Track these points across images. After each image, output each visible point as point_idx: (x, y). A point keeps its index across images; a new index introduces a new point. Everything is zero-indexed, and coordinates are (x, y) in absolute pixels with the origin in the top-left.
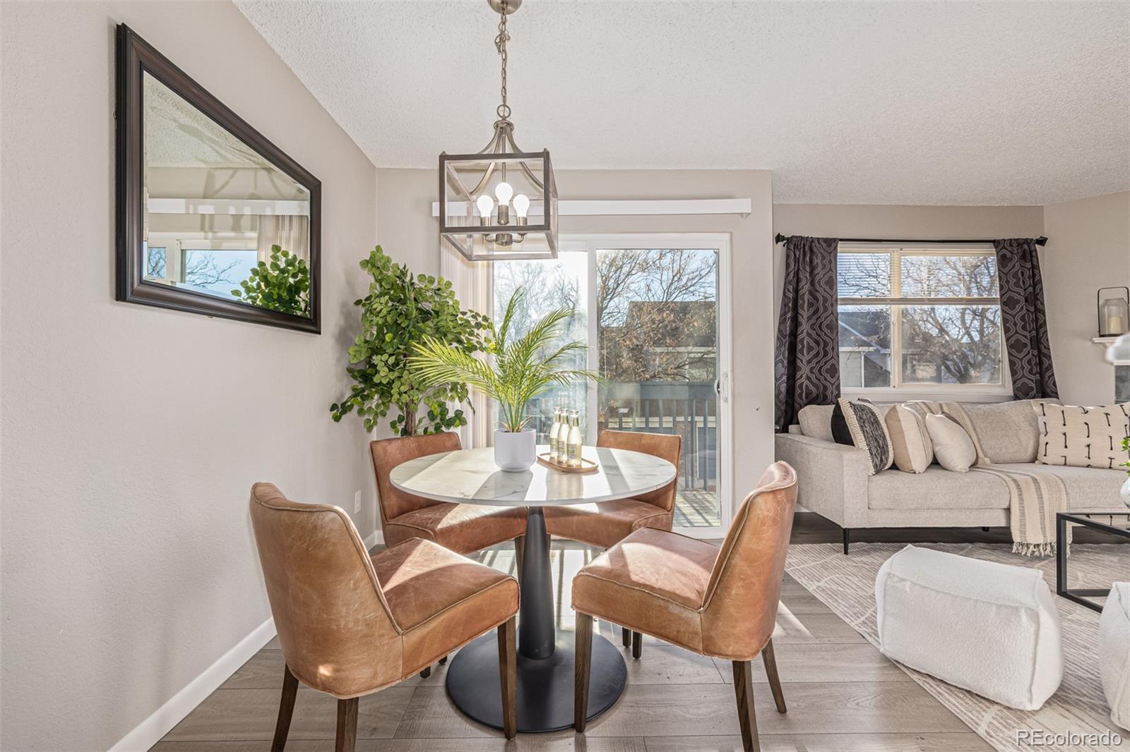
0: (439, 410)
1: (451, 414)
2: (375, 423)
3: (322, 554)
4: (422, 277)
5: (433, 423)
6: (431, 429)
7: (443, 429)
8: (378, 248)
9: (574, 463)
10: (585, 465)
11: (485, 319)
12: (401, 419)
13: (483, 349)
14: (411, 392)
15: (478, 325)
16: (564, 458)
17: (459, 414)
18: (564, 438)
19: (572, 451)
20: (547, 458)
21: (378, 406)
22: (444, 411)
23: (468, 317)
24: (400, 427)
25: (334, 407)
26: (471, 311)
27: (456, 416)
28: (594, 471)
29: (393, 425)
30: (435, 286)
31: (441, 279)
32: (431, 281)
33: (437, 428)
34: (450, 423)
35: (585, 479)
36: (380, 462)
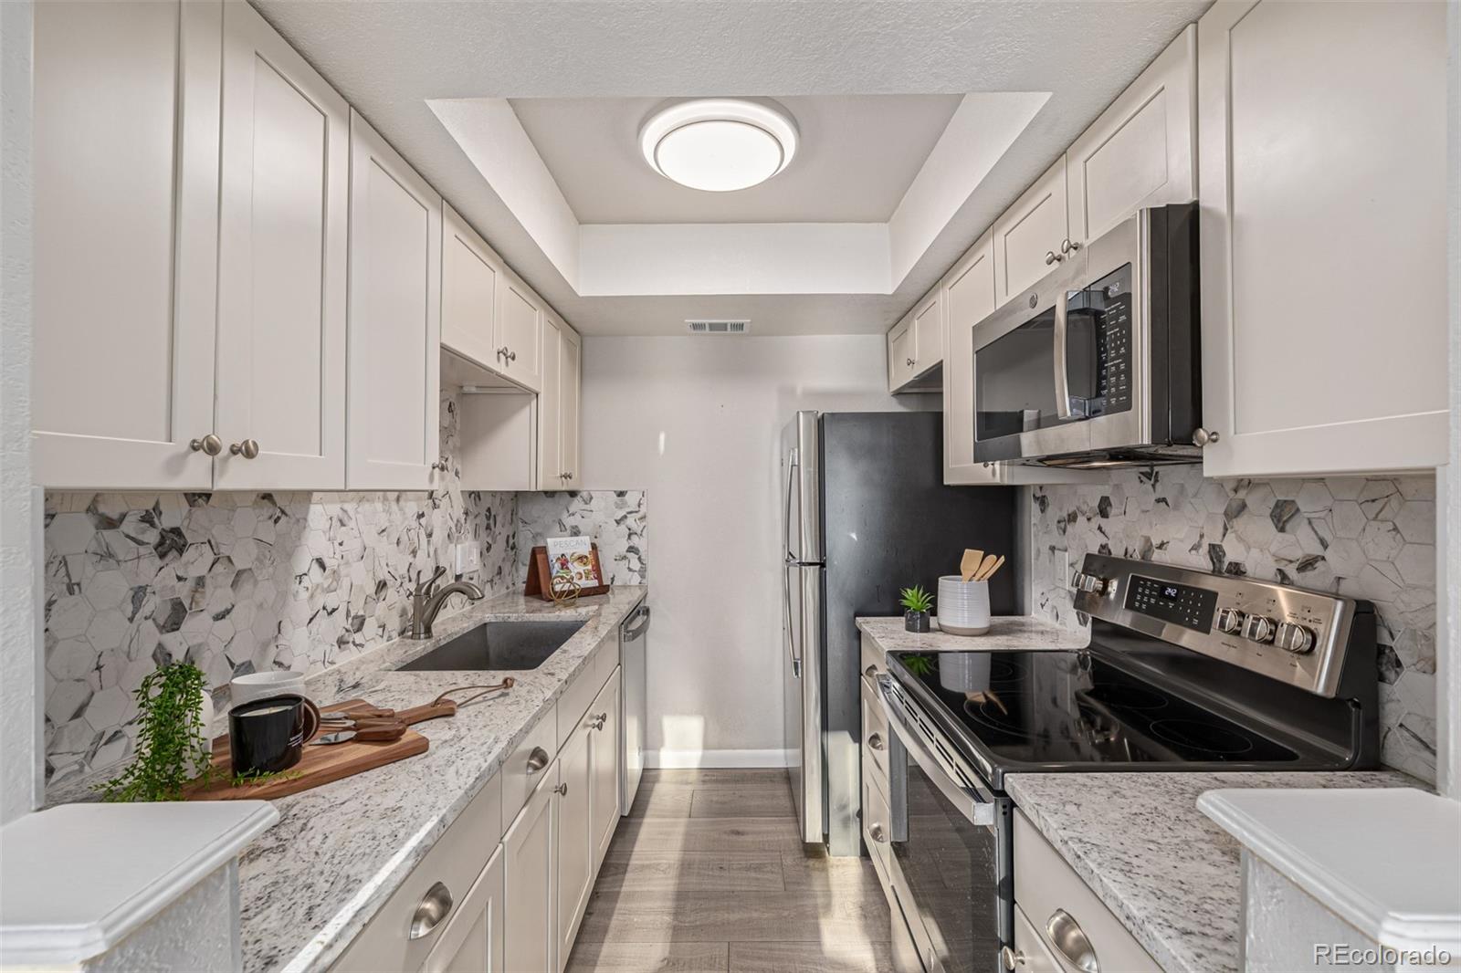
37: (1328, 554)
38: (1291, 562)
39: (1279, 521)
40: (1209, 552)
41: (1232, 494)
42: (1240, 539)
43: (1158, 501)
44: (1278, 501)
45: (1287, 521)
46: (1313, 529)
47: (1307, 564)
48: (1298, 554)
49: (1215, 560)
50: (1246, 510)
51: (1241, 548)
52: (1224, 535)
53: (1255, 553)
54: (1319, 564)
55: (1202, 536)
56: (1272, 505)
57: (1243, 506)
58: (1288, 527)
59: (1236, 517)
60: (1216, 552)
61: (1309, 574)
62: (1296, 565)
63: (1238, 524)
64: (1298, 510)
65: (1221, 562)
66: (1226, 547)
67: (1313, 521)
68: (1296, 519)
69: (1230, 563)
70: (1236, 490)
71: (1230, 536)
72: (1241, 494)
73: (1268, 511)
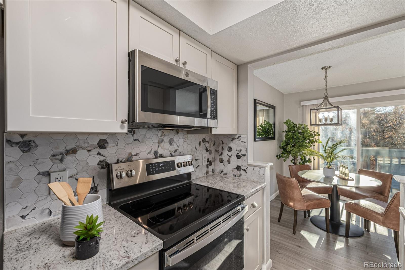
0: (304, 158)
2: (286, 160)
4: (299, 124)
5: (302, 161)
6: (301, 163)
7: (305, 163)
8: (288, 119)
9: (347, 178)
10: (350, 179)
11: (318, 133)
12: (293, 160)
13: (317, 142)
14: (296, 153)
15: (315, 135)
16: (344, 176)
17: (309, 159)
18: (344, 171)
19: (346, 175)
20: (338, 175)
21: (287, 156)
22: (305, 159)
23: (312, 132)
24: (293, 162)
25: (277, 156)
26: (313, 131)
27: (309, 160)
28: (353, 180)
29: (291, 161)
30: (303, 126)
31: (304, 125)
32: (302, 125)
33: (303, 163)
34: (307, 162)
35: (349, 182)
36: (291, 170)
37: (179, 149)
38: (173, 151)
39: (170, 143)
40: (154, 153)
41: (160, 138)
42: (162, 148)
43: (135, 140)
44: (170, 139)
45: (172, 143)
46: (176, 144)
47: (175, 151)
48: (174, 150)
49: (156, 155)
50: (164, 141)
51: (163, 150)
52: (158, 148)
53: (166, 151)
54: (178, 151)
55: (151, 149)
56: (169, 140)
57: (163, 140)
58: (172, 144)
59: (161, 143)
60: (156, 153)
61: (176, 153)
62: (173, 152)
63: (162, 145)
64: (174, 140)
65: (157, 155)
66: (159, 151)
67: (176, 142)
69: (160, 155)
70: (161, 137)
71: (160, 148)
72: (162, 137)
73: (168, 141)
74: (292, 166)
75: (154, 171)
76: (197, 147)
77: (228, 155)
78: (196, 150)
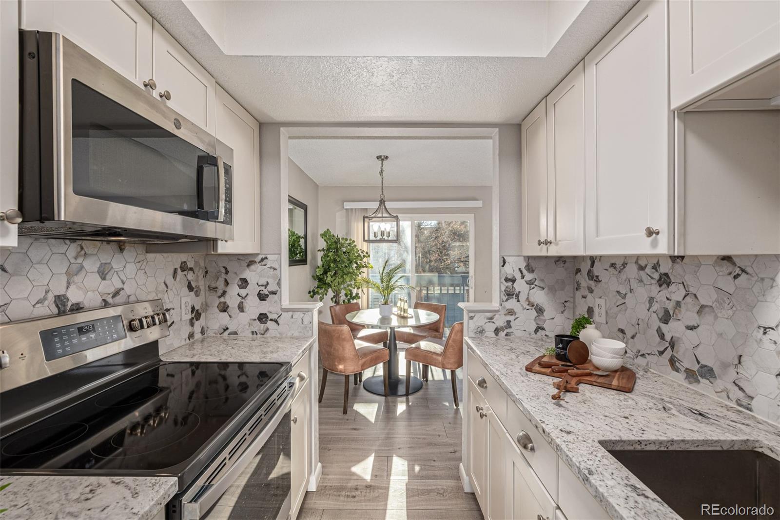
0: (349, 292)
1: (354, 295)
2: (323, 298)
3: (343, 337)
4: (343, 239)
5: (347, 298)
6: (346, 301)
7: (351, 301)
8: (328, 230)
9: (406, 315)
10: (409, 316)
11: (367, 253)
12: (334, 296)
13: (366, 267)
14: (339, 286)
15: (364, 256)
16: (402, 313)
17: (357, 294)
18: (402, 306)
19: (405, 311)
20: (396, 313)
21: (324, 291)
22: (351, 294)
23: (360, 252)
24: (334, 300)
25: (310, 292)
26: (361, 250)
27: (356, 295)
28: (412, 317)
29: (332, 299)
30: (348, 242)
31: (350, 240)
32: (346, 240)
33: (349, 300)
34: (353, 298)
35: (409, 320)
36: (333, 314)
37: (125, 287)
38: (109, 294)
39: (103, 274)
40: (55, 301)
41: (73, 261)
42: (79, 288)
44: (102, 263)
45: (107, 274)
46: (119, 276)
47: (116, 294)
48: (112, 290)
49: (60, 306)
50: (83, 269)
51: (81, 293)
52: (68, 288)
53: (90, 294)
54: (122, 292)
55: (47, 292)
56: (98, 266)
57: (82, 267)
58: (107, 277)
59: (76, 275)
60: (60, 301)
61: (117, 298)
62: (111, 295)
63: (77, 279)
64: (112, 267)
65: (64, 305)
66: (69, 295)
67: (118, 272)
68: (111, 272)
69: (73, 305)
70: (76, 258)
71: (72, 287)
72: (80, 260)
73: (96, 269)
74: (335, 307)
75: (67, 346)
76: (168, 282)
77: (240, 294)
78: (166, 289)
